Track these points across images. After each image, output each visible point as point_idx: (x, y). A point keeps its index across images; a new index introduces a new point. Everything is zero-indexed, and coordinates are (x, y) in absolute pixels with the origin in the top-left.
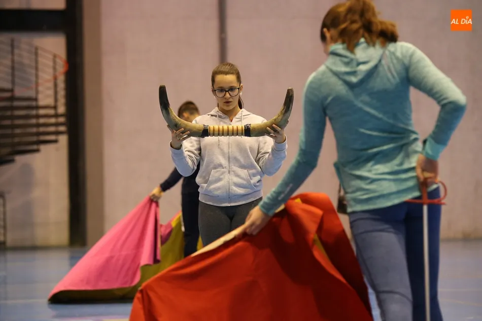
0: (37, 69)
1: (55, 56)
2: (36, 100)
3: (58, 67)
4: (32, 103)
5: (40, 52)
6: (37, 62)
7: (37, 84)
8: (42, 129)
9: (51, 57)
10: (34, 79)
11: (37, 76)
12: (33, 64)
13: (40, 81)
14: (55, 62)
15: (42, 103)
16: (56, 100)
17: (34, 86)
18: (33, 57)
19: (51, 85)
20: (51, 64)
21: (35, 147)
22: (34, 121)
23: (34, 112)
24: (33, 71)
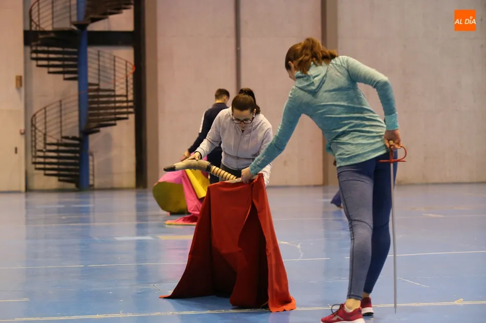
0: (114, 70)
1: (127, 62)
2: (114, 91)
3: (128, 69)
4: (111, 93)
5: (117, 59)
6: (114, 65)
7: (115, 80)
8: (117, 110)
9: (124, 62)
10: (113, 77)
11: (115, 75)
12: (112, 67)
13: (117, 78)
14: (126, 66)
15: (117, 93)
16: (127, 91)
17: (112, 81)
18: (112, 62)
19: (124, 81)
20: (124, 67)
21: (113, 122)
22: (112, 105)
23: (113, 99)
24: (112, 72)
